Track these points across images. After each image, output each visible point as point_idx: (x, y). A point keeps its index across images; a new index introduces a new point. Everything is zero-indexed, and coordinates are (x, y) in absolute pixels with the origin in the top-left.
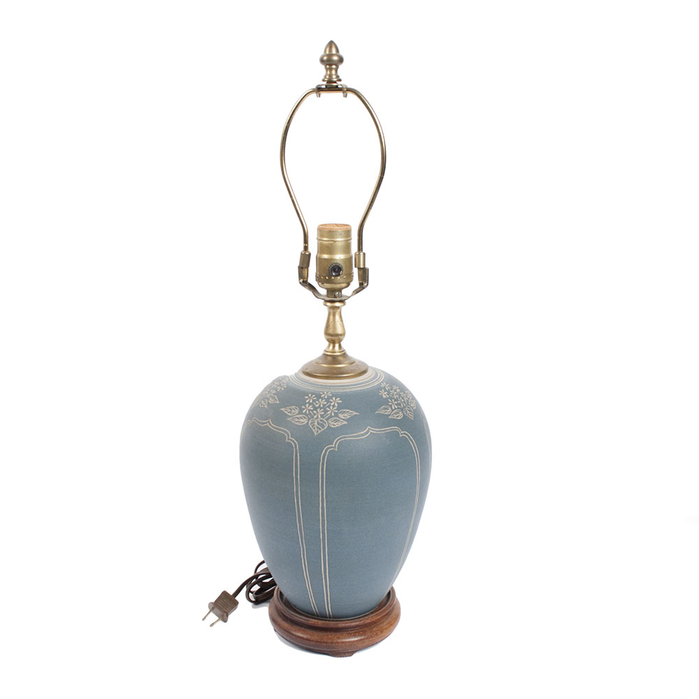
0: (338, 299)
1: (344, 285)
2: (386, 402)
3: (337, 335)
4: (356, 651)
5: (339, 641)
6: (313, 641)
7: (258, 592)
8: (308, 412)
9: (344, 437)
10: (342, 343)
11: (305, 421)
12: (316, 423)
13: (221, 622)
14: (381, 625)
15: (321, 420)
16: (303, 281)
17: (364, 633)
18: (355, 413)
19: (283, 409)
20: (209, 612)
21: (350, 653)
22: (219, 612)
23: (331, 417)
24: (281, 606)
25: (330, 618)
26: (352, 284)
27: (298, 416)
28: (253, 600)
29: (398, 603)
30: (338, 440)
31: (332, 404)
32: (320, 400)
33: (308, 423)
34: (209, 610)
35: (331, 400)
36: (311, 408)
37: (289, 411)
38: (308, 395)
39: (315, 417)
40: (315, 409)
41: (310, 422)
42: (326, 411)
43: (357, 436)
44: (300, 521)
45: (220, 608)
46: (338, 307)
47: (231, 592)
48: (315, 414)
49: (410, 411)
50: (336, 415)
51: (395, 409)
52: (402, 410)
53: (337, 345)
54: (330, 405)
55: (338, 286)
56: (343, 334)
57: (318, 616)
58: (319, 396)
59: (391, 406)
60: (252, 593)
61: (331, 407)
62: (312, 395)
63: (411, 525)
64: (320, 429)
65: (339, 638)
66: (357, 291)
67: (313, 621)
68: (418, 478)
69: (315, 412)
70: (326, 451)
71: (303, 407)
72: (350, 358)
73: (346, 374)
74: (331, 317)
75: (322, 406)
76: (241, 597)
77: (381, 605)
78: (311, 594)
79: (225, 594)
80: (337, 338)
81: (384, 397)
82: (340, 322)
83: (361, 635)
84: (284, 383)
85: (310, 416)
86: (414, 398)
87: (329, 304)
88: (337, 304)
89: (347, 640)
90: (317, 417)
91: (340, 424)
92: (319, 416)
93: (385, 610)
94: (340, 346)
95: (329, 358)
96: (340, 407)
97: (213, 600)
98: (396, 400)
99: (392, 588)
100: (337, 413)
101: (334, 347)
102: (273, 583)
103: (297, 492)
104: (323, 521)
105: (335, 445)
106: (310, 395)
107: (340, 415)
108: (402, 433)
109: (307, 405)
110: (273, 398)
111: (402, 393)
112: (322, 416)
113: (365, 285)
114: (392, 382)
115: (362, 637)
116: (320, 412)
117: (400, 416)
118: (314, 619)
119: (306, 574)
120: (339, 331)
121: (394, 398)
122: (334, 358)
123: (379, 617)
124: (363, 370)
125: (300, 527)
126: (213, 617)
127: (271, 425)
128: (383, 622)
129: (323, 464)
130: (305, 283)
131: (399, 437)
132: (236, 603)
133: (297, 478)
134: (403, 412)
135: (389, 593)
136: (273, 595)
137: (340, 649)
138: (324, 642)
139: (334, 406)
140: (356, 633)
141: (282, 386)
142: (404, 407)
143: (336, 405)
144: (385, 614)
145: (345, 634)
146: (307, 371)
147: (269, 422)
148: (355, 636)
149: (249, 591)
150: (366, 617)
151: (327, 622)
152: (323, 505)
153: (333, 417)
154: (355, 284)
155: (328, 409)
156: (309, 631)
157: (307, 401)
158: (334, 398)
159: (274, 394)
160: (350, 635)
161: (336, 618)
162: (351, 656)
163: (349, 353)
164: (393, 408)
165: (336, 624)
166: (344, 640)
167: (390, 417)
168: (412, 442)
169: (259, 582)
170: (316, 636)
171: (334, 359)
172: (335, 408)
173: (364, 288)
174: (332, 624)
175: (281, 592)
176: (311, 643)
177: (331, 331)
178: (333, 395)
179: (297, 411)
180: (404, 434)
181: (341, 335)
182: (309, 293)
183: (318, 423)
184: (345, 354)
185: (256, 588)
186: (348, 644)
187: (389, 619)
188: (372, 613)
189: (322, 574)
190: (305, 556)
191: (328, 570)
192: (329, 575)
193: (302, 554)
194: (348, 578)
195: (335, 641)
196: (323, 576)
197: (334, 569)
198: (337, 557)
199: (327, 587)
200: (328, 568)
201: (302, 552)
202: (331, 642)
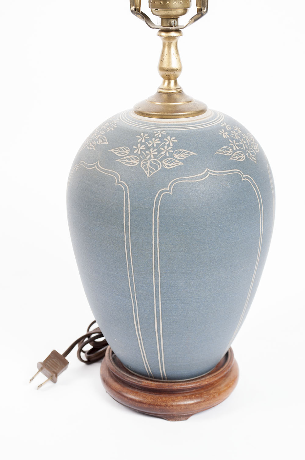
0: (174, 28)
1: (180, 11)
2: (226, 142)
3: (173, 70)
4: (192, 415)
5: (173, 404)
6: (145, 404)
7: (90, 352)
8: (139, 153)
9: (180, 180)
10: (178, 79)
11: (137, 162)
12: (148, 164)
13: (50, 383)
14: (219, 387)
15: (154, 161)
16: (135, 9)
17: (201, 395)
18: (192, 154)
19: (112, 150)
20: (38, 373)
21: (187, 417)
22: (48, 372)
23: (165, 157)
24: (112, 367)
25: (164, 379)
26: (189, 10)
27: (129, 157)
28: (85, 359)
29: (236, 363)
30: (172, 183)
31: (167, 143)
32: (154, 139)
33: (140, 164)
34: (38, 370)
35: (165, 139)
36: (143, 148)
37: (119, 151)
38: (140, 135)
39: (148, 157)
40: (148, 148)
41: (142, 163)
42: (159, 151)
43: (193, 179)
44: (131, 273)
45: (48, 368)
46: (174, 38)
47: (61, 352)
48: (147, 155)
49: (252, 153)
50: (171, 155)
51: (237, 150)
52: (244, 152)
53: (172, 82)
54: (164, 145)
55: (174, 13)
56: (180, 70)
57: (151, 377)
58: (152, 136)
59: (232, 147)
60: (84, 352)
61: (166, 147)
62: (144, 133)
63: (253, 280)
64: (153, 171)
65: (173, 401)
66: (195, 19)
67: (145, 383)
68: (261, 228)
69: (147, 152)
70: (159, 195)
71: (134, 147)
72: (187, 97)
73: (183, 112)
74: (166, 49)
75: (155, 145)
76: (72, 357)
77: (219, 366)
78: (143, 353)
79: (54, 354)
80: (172, 73)
81: (224, 137)
82: (176, 55)
83: (198, 398)
84: (114, 124)
85: (142, 156)
86: (256, 142)
87: (164, 34)
88: (173, 34)
89: (182, 403)
90: (150, 158)
91: (175, 165)
92: (152, 157)
93: (222, 372)
94: (176, 83)
95: (165, 96)
96: (175, 147)
97: (43, 360)
98: (238, 141)
99: (230, 349)
100: (172, 153)
101: (169, 83)
102: (105, 343)
103: (127, 241)
104: (156, 273)
105: (170, 188)
106: (142, 134)
107: (176, 156)
108: (245, 177)
109: (139, 145)
110: (102, 139)
111: (244, 135)
112: (155, 156)
113: (205, 11)
114: (233, 124)
115: (199, 400)
116: (154, 152)
117: (243, 158)
118: (148, 380)
119: (138, 332)
120: (174, 65)
121: (236, 140)
122: (170, 95)
123: (216, 379)
124: (201, 108)
125: (131, 281)
126: (42, 377)
127: (100, 168)
128: (220, 385)
129: (156, 210)
130: (137, 11)
131: (241, 181)
132: (66, 363)
133: (127, 226)
134: (245, 154)
135: (227, 354)
136: (104, 356)
137: (175, 413)
138: (157, 405)
139: (168, 146)
140: (192, 395)
141: (112, 127)
142: (246, 149)
143: (171, 144)
144: (222, 375)
145: (180, 397)
146: (140, 110)
147: (97, 164)
148: (191, 399)
149: (80, 350)
150: (203, 379)
151: (162, 384)
152: (156, 256)
153: (167, 157)
154: (193, 10)
155: (162, 149)
156: (143, 394)
157: (139, 141)
158: (169, 138)
159: (103, 135)
160: (186, 398)
161: (171, 379)
162: (186, 419)
163: (185, 91)
164: (235, 149)
165: (172, 386)
166: (179, 403)
167: (231, 159)
168: (256, 187)
169: (92, 341)
170: (149, 398)
171: (169, 97)
172: (170, 148)
173: (202, 15)
174: (166, 386)
175: (113, 353)
176: (144, 406)
177: (165, 66)
178: (168, 134)
179: (128, 152)
180: (247, 177)
181: (177, 70)
182: (142, 22)
183: (151, 164)
184: (181, 92)
185: (88, 347)
186: (183, 407)
187: (228, 381)
188: (209, 374)
189: (155, 331)
190: (136, 312)
191: (162, 327)
192: (162, 333)
193: (133, 310)
194: (183, 337)
195: (169, 404)
196: (157, 334)
197: (169, 326)
198: (172, 313)
199: (161, 346)
200: (162, 325)
201: (133, 307)
202: (165, 404)
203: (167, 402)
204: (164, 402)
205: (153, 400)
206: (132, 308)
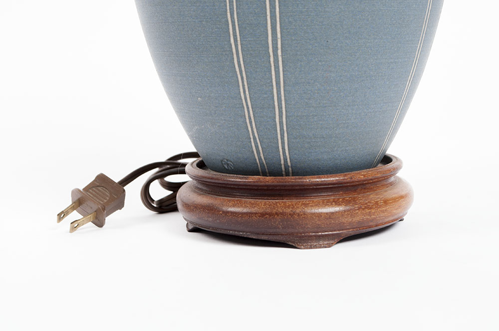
5: (307, 211)
25: (287, 174)
57: (265, 174)
65: (306, 205)
67: (255, 178)
138: (277, 214)
165: (300, 179)
174: (292, 179)
189: (269, 53)
190: (233, 14)
191: (281, 41)
192: (282, 56)
193: (228, 11)
194: (320, 63)
195: (298, 211)
196: (272, 59)
197: (293, 38)
198: (298, 6)
199: (280, 87)
200: (281, 37)
201: (228, 4)
202: (292, 211)
203: (294, 207)
204: (289, 208)
205: (269, 205)
206: (226, 6)
